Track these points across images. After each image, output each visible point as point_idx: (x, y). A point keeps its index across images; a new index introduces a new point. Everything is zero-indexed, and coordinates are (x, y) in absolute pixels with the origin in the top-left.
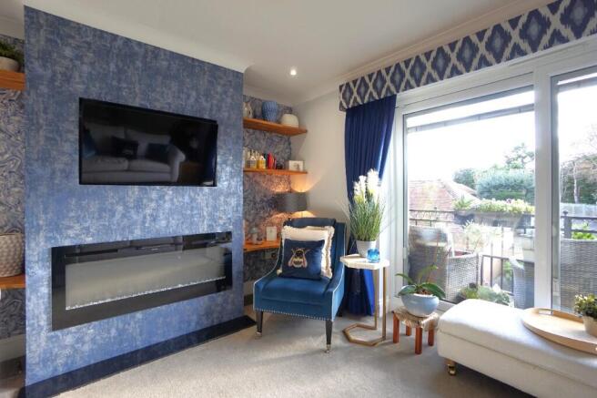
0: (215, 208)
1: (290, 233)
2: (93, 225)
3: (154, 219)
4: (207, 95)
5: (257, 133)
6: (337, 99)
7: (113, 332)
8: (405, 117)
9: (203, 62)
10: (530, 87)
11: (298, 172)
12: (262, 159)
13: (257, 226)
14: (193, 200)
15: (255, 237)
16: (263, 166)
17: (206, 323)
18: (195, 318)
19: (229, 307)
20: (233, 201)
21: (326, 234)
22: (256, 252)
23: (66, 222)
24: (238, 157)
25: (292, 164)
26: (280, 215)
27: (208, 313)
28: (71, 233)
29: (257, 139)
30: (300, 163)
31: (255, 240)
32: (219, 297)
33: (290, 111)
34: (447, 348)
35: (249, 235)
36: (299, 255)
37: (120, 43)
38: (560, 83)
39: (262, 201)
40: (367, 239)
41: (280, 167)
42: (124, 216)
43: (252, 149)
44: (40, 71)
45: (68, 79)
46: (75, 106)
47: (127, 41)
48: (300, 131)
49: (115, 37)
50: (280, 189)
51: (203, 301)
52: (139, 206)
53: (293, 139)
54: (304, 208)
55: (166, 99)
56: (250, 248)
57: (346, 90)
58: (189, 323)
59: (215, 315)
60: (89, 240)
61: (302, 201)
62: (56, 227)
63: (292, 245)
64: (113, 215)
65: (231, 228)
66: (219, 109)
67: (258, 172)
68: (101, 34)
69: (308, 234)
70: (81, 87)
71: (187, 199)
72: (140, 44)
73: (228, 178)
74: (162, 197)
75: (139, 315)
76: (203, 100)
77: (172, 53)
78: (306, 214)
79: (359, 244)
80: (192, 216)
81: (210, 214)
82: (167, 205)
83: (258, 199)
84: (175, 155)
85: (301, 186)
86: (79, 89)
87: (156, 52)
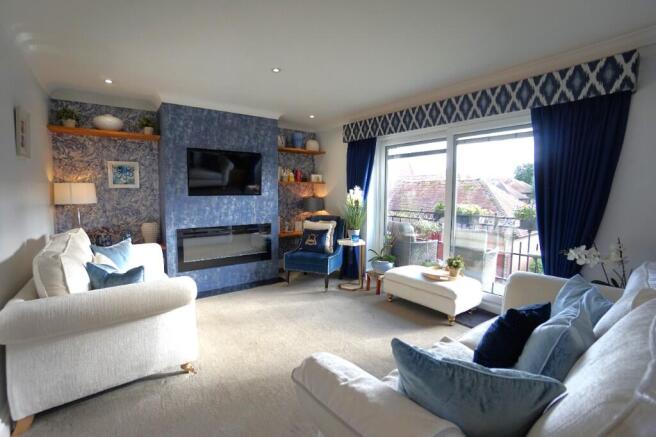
0: (261, 209)
1: (309, 225)
2: (196, 218)
3: (226, 215)
4: (256, 137)
5: (289, 155)
6: (341, 135)
7: (206, 277)
8: (387, 148)
9: (252, 117)
10: (444, 139)
11: (318, 183)
12: (292, 174)
13: (289, 221)
14: (248, 204)
15: (287, 228)
16: (292, 179)
17: (256, 279)
18: (248, 275)
19: (270, 271)
20: (272, 204)
21: (331, 226)
22: (286, 238)
23: (182, 216)
24: (275, 174)
25: (313, 177)
26: (306, 213)
27: (256, 273)
28: (185, 222)
29: (288, 159)
30: (320, 176)
31: (286, 230)
32: (263, 264)
33: (314, 137)
34: (388, 288)
35: (282, 227)
36: (312, 238)
37: (205, 113)
38: (460, 139)
39: (293, 203)
40: (353, 229)
41: (305, 179)
42: (210, 213)
43: (285, 168)
44: (169, 136)
45: (181, 138)
46: (185, 153)
47: (210, 111)
48: (321, 152)
49: (203, 110)
50: (305, 194)
51: (253, 265)
52: (218, 207)
53: (315, 157)
54: (323, 208)
55: (231, 144)
56: (283, 235)
57: (347, 129)
58: (246, 277)
59: (261, 275)
60: (193, 226)
61: (321, 203)
62: (179, 220)
63: (308, 232)
64: (204, 213)
65: (270, 221)
66: (263, 146)
67: (289, 183)
68: (196, 110)
69: (319, 225)
70: (188, 142)
71: (244, 203)
72: (216, 112)
73: (269, 190)
74: (230, 202)
75: (219, 269)
76: (252, 141)
77: (234, 114)
78: (323, 213)
79: (349, 231)
80: (247, 214)
81: (258, 212)
82: (233, 207)
83: (289, 202)
84: (227, 165)
85: (322, 193)
86: (187, 143)
87: (225, 115)
